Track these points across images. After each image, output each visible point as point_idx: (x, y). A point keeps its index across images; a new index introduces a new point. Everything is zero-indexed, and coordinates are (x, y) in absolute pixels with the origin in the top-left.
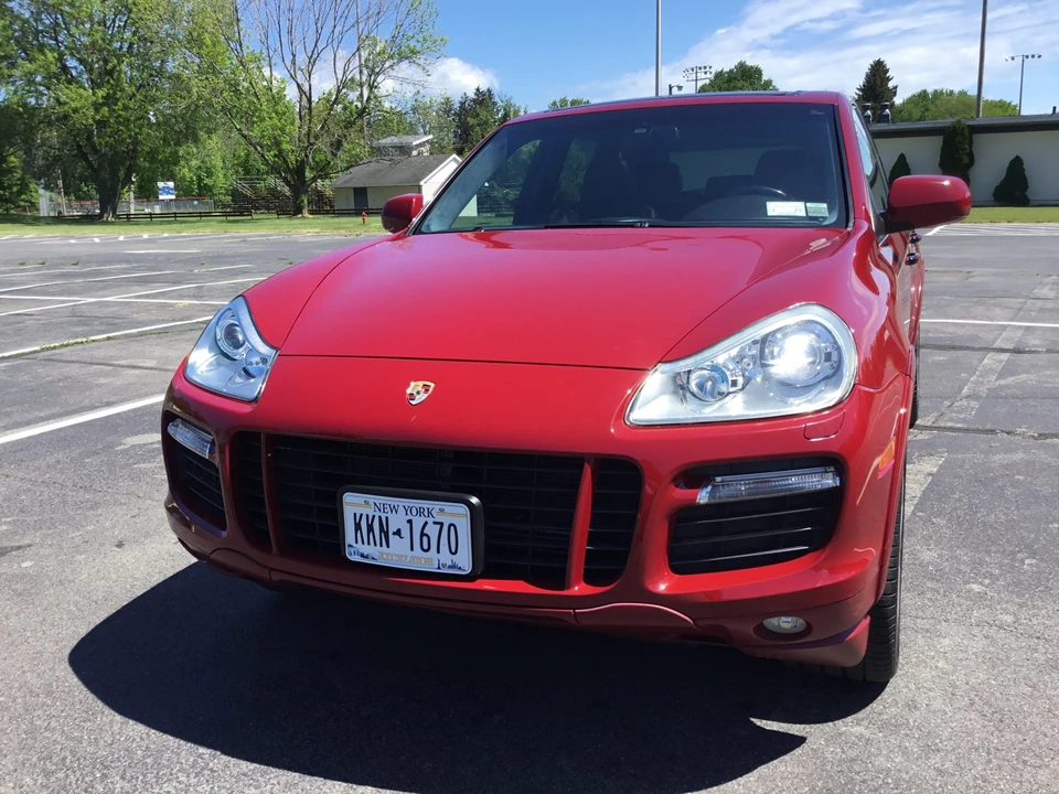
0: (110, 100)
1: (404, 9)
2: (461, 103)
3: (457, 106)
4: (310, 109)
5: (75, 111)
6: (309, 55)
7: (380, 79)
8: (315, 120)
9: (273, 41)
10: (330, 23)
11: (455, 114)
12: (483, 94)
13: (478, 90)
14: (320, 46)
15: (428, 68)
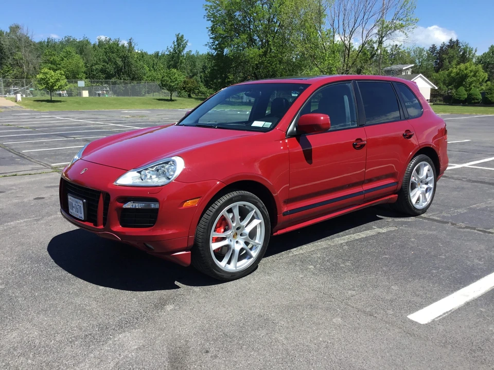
0: (265, 54)
1: (399, 6)
2: (441, 47)
3: (438, 48)
4: (348, 55)
5: (252, 58)
6: (351, 29)
7: (384, 39)
8: (350, 60)
9: (336, 25)
10: (362, 15)
11: (437, 53)
12: (454, 42)
13: (451, 40)
14: (356, 26)
15: (407, 33)
